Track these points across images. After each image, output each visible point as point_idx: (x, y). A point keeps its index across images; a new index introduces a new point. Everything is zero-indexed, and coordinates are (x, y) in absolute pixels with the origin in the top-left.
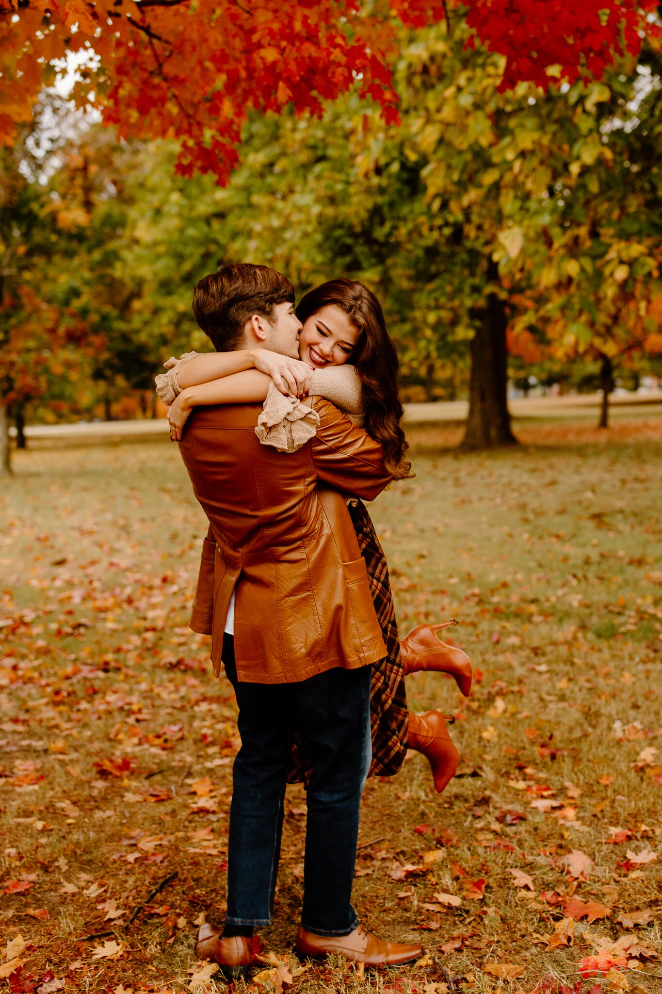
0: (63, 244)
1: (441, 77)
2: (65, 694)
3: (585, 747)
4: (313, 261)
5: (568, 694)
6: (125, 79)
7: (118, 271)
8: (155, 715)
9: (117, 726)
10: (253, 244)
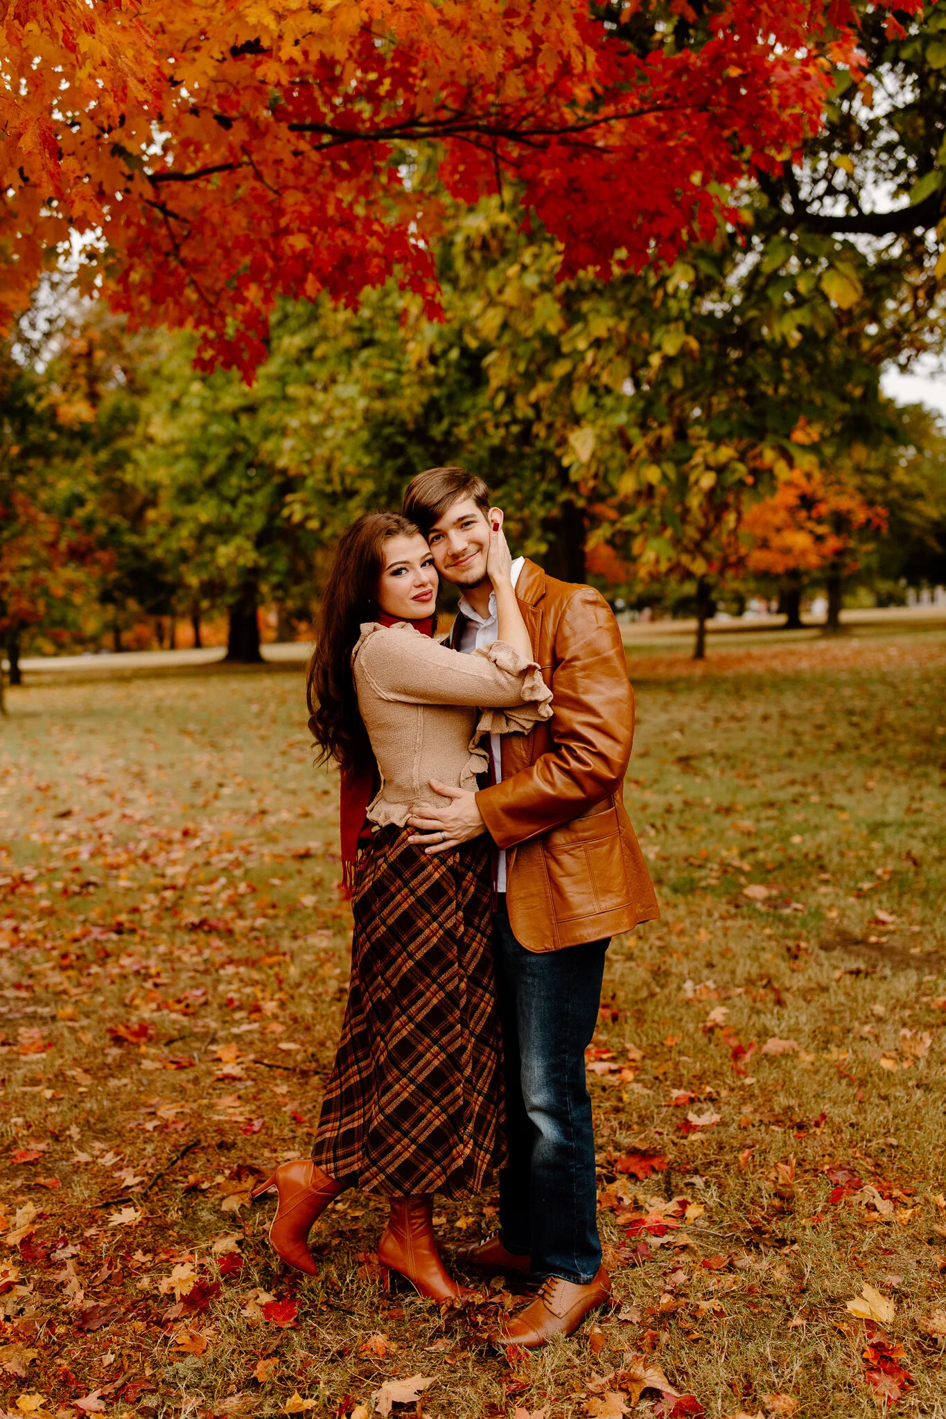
0: (64, 444)
1: (504, 253)
2: (73, 957)
3: (650, 1007)
4: (359, 463)
5: (636, 952)
6: (136, 260)
7: (129, 475)
8: (175, 979)
9: (133, 991)
10: (288, 443)
